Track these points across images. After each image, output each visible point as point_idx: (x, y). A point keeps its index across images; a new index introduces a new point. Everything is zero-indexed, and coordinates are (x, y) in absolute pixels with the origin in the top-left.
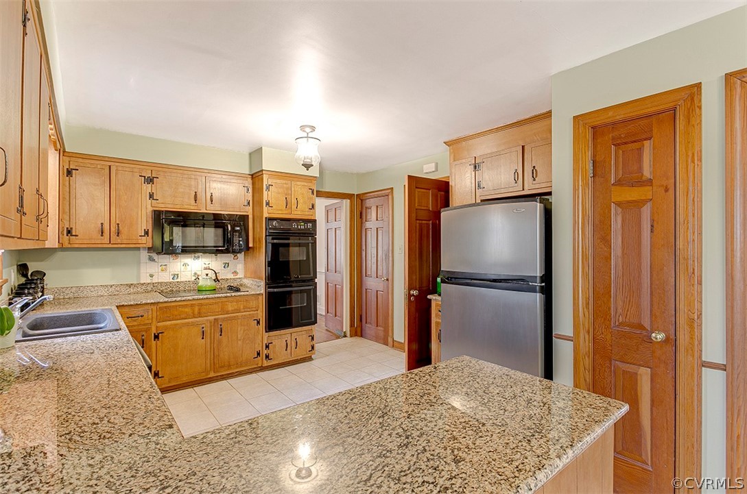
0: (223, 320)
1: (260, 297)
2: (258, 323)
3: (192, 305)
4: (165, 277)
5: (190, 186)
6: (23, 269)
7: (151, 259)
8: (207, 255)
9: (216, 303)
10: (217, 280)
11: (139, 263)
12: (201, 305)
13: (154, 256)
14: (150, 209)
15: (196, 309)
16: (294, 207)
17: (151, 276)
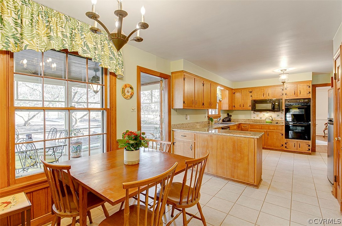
0: (269, 131)
1: (283, 126)
2: (282, 135)
3: (259, 126)
4: (258, 118)
5: (262, 92)
6: (228, 114)
7: (254, 113)
8: (271, 112)
9: (266, 126)
10: (272, 120)
11: (251, 114)
12: (262, 126)
13: (255, 112)
14: (251, 99)
15: (260, 127)
16: (299, 94)
17: (254, 118)
